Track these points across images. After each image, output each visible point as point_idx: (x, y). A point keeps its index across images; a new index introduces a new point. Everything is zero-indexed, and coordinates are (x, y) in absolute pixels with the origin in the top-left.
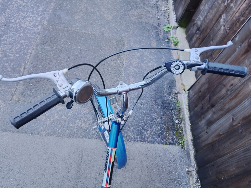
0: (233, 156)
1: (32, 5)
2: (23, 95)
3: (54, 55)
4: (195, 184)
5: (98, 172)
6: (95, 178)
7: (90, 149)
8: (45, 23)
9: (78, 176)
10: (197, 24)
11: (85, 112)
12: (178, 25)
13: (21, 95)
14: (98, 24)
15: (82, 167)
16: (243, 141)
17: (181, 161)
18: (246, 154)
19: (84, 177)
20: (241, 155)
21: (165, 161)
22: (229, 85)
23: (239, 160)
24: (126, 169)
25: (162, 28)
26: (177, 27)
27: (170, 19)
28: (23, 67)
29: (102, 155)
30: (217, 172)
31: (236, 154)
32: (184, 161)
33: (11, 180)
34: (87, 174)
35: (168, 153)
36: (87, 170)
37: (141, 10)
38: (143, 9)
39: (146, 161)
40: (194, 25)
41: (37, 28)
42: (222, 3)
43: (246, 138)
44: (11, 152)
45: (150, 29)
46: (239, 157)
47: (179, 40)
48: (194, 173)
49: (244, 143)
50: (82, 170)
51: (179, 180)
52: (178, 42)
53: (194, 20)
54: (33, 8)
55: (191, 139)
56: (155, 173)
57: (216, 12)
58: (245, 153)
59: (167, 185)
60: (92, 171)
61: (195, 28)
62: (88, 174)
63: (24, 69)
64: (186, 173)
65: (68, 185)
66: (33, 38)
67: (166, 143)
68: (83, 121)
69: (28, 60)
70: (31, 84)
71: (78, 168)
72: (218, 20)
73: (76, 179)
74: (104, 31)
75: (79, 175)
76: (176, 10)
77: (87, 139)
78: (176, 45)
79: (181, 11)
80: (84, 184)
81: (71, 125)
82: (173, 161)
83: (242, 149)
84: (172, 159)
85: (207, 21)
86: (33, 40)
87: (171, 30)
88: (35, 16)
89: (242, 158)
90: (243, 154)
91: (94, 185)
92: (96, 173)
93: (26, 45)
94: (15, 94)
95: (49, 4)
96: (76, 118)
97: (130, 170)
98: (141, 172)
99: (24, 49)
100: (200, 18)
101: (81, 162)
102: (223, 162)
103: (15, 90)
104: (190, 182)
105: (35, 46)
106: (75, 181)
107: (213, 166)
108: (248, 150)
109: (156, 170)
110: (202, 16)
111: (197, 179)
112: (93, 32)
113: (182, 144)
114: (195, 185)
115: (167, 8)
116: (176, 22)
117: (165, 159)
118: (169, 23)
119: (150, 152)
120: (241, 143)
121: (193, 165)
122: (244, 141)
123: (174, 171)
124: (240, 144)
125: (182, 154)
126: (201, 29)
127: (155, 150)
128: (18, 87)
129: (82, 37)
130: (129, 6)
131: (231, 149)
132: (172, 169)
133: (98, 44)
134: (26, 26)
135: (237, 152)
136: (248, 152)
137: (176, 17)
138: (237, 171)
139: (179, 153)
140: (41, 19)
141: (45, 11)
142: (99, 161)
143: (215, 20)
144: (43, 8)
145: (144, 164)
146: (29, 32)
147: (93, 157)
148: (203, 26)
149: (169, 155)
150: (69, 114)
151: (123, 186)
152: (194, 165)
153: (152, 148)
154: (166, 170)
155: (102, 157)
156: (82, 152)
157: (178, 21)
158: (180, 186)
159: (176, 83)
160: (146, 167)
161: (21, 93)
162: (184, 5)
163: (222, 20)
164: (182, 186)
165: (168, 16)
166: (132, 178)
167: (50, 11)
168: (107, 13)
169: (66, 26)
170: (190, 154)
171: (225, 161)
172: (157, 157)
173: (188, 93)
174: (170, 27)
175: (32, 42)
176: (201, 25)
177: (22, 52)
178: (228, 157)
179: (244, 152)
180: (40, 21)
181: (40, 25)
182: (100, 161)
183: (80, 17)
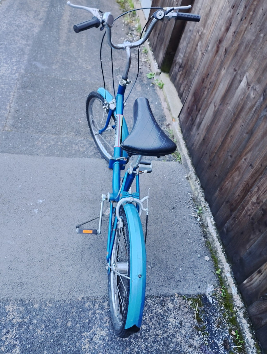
1: (5, 57)
2: (15, 127)
3: (38, 97)
7: (91, 165)
8: (23, 71)
9: (84, 182)
10: (179, 63)
11: (80, 139)
12: (161, 70)
13: (12, 126)
14: (78, 72)
15: (87, 177)
17: (180, 171)
19: (90, 183)
22: (209, 84)
25: (145, 75)
26: (160, 73)
27: (152, 68)
28: (9, 106)
30: (210, 156)
32: (183, 171)
33: (20, 186)
35: (166, 166)
36: (92, 179)
37: (120, 61)
38: (122, 61)
40: (176, 64)
41: (14, 76)
42: (197, 34)
44: (14, 167)
45: (133, 76)
47: (164, 83)
48: (193, 175)
50: (87, 179)
51: (180, 184)
52: (163, 85)
53: (176, 60)
54: (5, 59)
55: (186, 152)
56: (157, 180)
57: (193, 44)
60: (97, 179)
61: (177, 67)
62: (93, 182)
63: (10, 107)
64: (186, 179)
66: (13, 83)
67: (164, 160)
68: (79, 146)
69: (12, 100)
70: (20, 119)
71: (82, 177)
72: (195, 49)
73: (83, 184)
74: (85, 78)
76: (156, 58)
77: (86, 159)
78: (161, 88)
79: (161, 56)
81: (68, 149)
84: (171, 171)
85: (187, 55)
86: (13, 85)
87: (154, 76)
88: (10, 66)
93: (7, 89)
94: (6, 126)
95: (22, 56)
96: (72, 144)
99: (6, 92)
100: (180, 56)
101: (85, 173)
103: (5, 122)
104: (191, 184)
105: (16, 89)
106: (83, 186)
107: (206, 154)
110: (182, 53)
111: (196, 178)
112: (74, 79)
113: (179, 160)
114: (195, 183)
115: (147, 59)
116: (159, 68)
117: (164, 171)
118: (151, 71)
121: (191, 170)
125: (180, 166)
126: (183, 65)
128: (8, 121)
129: (64, 83)
130: (107, 58)
132: (173, 177)
133: (81, 88)
134: (2, 74)
137: (158, 64)
139: (177, 166)
140: (17, 68)
141: (19, 61)
143: (193, 51)
144: (16, 59)
146: (7, 78)
147: (95, 170)
148: (185, 62)
149: (168, 168)
150: (64, 141)
154: (166, 177)
156: (84, 167)
157: (160, 67)
158: (182, 187)
159: (167, 118)
161: (12, 125)
162: (164, 49)
163: (198, 48)
165: (150, 65)
167: (25, 62)
168: (85, 64)
169: (45, 74)
173: (179, 119)
174: (153, 74)
175: (13, 87)
176: (183, 62)
177: (4, 94)
180: (17, 70)
181: (17, 73)
183: (57, 67)
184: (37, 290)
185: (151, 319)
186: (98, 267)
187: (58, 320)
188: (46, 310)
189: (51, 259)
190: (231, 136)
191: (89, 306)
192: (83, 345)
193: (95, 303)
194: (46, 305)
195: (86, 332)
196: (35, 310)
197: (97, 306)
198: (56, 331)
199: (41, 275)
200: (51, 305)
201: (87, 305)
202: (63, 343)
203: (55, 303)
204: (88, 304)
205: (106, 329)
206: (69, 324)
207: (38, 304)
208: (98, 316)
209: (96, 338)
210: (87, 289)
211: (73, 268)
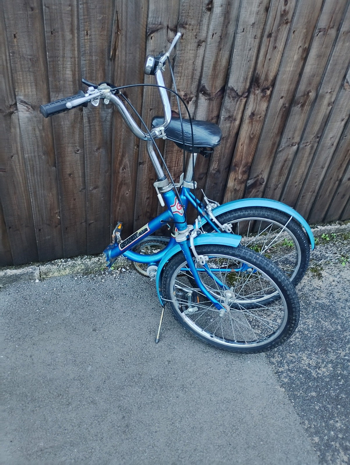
0: (35, 192)
4: (59, 267)
5: (66, 408)
6: (78, 408)
7: (21, 442)
9: (79, 441)
15: (61, 440)
16: (17, 172)
17: (24, 290)
18: (37, 171)
19: (79, 429)
20: (36, 180)
21: (28, 310)
23: (42, 184)
24: (51, 363)
29: (32, 414)
30: (49, 225)
31: (33, 186)
32: (23, 286)
34: (72, 426)
35: (11, 308)
36: (66, 428)
39: (32, 338)
43: (14, 167)
46: (38, 184)
48: (44, 268)
49: (20, 172)
50: (68, 438)
51: (55, 289)
56: (50, 321)
58: (35, 172)
59: (65, 303)
60: (65, 419)
62: (73, 424)
64: (43, 282)
65: (101, 451)
71: (65, 448)
73: (86, 441)
75: (77, 439)
80: (92, 423)
82: (26, 299)
83: (30, 175)
84: (23, 301)
89: (40, 179)
90: (35, 176)
91: (90, 406)
92: (68, 410)
97: (53, 358)
98: (53, 341)
102: (39, 211)
104: (56, 275)
106: (91, 440)
107: (40, 230)
108: (33, 167)
109: (45, 321)
111: (53, 264)
114: (61, 267)
117: (24, 311)
119: (13, 334)
120: (20, 177)
121: (31, 270)
122: (19, 171)
123: (42, 297)
124: (21, 179)
127: (8, 327)
131: (24, 195)
132: (39, 299)
135: (31, 185)
136: (35, 168)
138: (54, 191)
139: (10, 294)
142: (44, 415)
145: (37, 340)
147: (37, 429)
149: (15, 306)
151: (81, 360)
152: (32, 268)
153: (4, 334)
154: (42, 308)
155: (35, 412)
156: (30, 455)
158: (63, 287)
160: (42, 335)
164: (63, 286)
166: (65, 351)
170: (13, 275)
171: (38, 207)
172: (21, 323)
178: (34, 201)
179: (34, 174)
182: (44, 413)
184: (300, 446)
185: (269, 315)
186: (237, 377)
187: (317, 408)
188: (314, 425)
189: (253, 444)
190: (70, 175)
191: (285, 377)
192: (325, 374)
193: (279, 372)
194: (310, 427)
195: (313, 374)
196: (321, 439)
197: (281, 369)
198: (328, 406)
199: (279, 448)
200: (307, 422)
201: (286, 380)
202: (334, 394)
203: (302, 417)
204: (284, 380)
205: (299, 355)
206: (314, 394)
207: (314, 438)
208: (291, 365)
209: (313, 363)
210: (269, 384)
211: (251, 409)
